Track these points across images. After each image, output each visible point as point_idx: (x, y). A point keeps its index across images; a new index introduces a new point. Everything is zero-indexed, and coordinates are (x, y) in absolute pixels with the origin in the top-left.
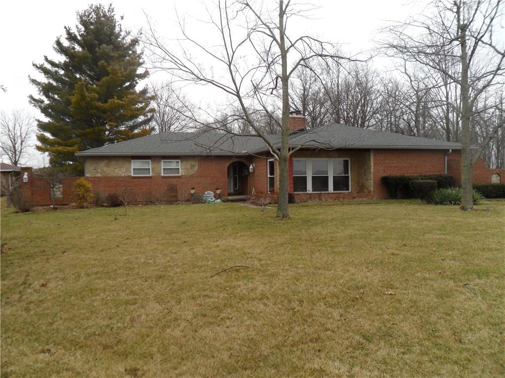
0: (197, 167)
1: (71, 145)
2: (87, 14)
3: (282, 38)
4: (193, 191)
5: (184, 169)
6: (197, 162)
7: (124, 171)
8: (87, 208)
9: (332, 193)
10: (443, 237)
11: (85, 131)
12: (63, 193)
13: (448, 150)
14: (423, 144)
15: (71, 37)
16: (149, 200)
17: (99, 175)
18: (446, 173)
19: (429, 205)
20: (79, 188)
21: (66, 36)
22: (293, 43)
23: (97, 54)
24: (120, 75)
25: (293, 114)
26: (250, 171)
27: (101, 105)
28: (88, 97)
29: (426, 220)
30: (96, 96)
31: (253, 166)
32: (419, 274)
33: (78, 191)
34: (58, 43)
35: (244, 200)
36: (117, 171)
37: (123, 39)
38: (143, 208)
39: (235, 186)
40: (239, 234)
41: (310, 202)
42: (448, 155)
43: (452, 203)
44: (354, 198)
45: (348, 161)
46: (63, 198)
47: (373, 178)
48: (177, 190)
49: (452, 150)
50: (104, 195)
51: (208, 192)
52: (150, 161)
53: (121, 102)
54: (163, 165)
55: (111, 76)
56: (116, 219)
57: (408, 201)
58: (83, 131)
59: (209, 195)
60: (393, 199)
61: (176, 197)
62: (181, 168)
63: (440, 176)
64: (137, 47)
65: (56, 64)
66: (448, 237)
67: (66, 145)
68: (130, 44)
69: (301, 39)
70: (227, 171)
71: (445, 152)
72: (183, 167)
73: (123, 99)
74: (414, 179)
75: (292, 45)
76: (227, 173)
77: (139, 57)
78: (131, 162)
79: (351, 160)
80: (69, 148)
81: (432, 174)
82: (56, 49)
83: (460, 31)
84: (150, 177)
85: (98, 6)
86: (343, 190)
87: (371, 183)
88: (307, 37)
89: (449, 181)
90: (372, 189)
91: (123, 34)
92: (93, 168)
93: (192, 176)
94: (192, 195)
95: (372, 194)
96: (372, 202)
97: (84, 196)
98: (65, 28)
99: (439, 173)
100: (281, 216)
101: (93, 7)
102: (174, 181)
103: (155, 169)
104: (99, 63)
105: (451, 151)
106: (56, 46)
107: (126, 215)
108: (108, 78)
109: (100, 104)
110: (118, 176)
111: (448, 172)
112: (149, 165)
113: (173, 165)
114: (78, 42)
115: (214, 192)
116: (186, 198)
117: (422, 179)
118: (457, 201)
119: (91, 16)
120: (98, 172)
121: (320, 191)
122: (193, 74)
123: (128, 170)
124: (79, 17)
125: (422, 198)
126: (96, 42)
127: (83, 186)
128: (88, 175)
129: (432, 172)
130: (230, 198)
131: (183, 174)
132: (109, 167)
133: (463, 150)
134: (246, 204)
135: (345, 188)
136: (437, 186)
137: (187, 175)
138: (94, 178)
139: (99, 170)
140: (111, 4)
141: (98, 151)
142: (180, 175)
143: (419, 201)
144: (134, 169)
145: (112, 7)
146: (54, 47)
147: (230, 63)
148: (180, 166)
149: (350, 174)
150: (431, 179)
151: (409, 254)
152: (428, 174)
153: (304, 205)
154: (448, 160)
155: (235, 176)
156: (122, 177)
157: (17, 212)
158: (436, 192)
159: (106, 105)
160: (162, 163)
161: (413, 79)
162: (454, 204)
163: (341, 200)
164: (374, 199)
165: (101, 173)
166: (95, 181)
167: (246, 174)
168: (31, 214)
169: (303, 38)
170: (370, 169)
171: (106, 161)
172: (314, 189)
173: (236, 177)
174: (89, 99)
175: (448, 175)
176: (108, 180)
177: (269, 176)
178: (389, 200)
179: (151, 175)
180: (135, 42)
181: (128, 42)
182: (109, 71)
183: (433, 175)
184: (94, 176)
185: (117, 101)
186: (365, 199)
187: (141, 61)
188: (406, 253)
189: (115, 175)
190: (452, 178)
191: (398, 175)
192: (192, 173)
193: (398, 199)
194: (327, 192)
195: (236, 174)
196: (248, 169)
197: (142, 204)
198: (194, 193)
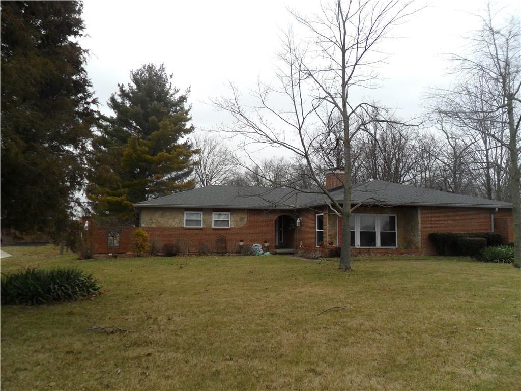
0: (246, 220)
1: (119, 196)
2: (140, 73)
3: (344, 106)
4: (241, 244)
5: (233, 221)
6: (246, 215)
7: (178, 222)
8: (143, 256)
9: (379, 249)
10: (508, 290)
11: (133, 182)
12: (119, 242)
13: (494, 209)
14: (469, 202)
15: (124, 94)
16: (202, 251)
17: (153, 225)
18: (493, 231)
19: (479, 263)
20: (138, 237)
21: (119, 93)
22: (353, 110)
23: (149, 110)
24: (170, 130)
25: (337, 170)
26: (297, 225)
27: (151, 157)
28: (139, 150)
29: (484, 275)
30: (147, 149)
31: (300, 220)
32: (498, 317)
33: (137, 240)
34: (113, 99)
35: (292, 254)
36: (170, 221)
37: (172, 96)
38: (198, 258)
39: (280, 239)
40: (313, 283)
41: (360, 257)
42: (494, 214)
43: (502, 261)
44: (403, 254)
45: (394, 217)
46: (119, 247)
47: (420, 235)
48: (226, 242)
49: (499, 209)
50: (160, 245)
51: (256, 244)
52: (202, 213)
53: (169, 155)
54: (215, 217)
55: (161, 130)
56: (181, 268)
57: (456, 258)
58: (130, 182)
59: (258, 247)
60: (441, 255)
61: (225, 248)
62: (230, 221)
63: (488, 234)
64: (184, 103)
65: (108, 119)
66: (512, 290)
67: (114, 195)
68: (177, 101)
69: (360, 106)
70: (274, 224)
71: (491, 210)
72: (233, 220)
73: (172, 152)
74: (461, 236)
75: (353, 112)
76: (274, 227)
77: (187, 113)
78: (183, 214)
79: (397, 216)
80: (117, 198)
81: (478, 231)
82: (110, 104)
83: (506, 99)
84: (201, 229)
85: (151, 66)
86: (391, 246)
87: (419, 240)
88: (365, 104)
89: (496, 240)
90: (420, 245)
91: (171, 92)
92: (149, 219)
93: (241, 229)
94: (241, 247)
95: (420, 250)
96: (421, 258)
97: (142, 245)
98: (119, 85)
99: (486, 231)
100: (344, 268)
101: (146, 67)
102: (224, 233)
103: (206, 221)
104: (150, 119)
105: (497, 209)
106: (110, 102)
107: (187, 264)
108: (158, 132)
109: (149, 157)
110: (172, 226)
111: (494, 231)
112: (200, 217)
113: (223, 217)
114: (130, 99)
115: (262, 246)
116: (235, 250)
117: (469, 237)
118: (507, 259)
119: (143, 75)
120: (153, 223)
121: (369, 246)
122: (267, 137)
123: (181, 221)
124: (132, 75)
125: (472, 255)
126: (148, 99)
127: (142, 235)
128: (143, 225)
129: (479, 230)
130: (278, 251)
131: (233, 226)
132: (163, 218)
133: (514, 210)
134: (295, 258)
135: (393, 244)
136: (486, 244)
137: (237, 227)
138: (149, 228)
139: (154, 221)
140: (163, 65)
141: (153, 203)
142: (230, 227)
143: (469, 258)
144: (186, 220)
145: (164, 66)
146: (108, 103)
147: (300, 128)
148: (230, 218)
149: (396, 231)
150: (478, 237)
151: (482, 302)
152: (475, 231)
153: (355, 259)
154: (494, 219)
155: (281, 229)
156: (175, 228)
157: (79, 259)
158: (486, 250)
159: (155, 158)
160: (213, 215)
161: (450, 136)
162: (505, 262)
163: (390, 255)
164: (422, 255)
165: (155, 223)
166: (150, 230)
167: (293, 227)
168: (93, 261)
169: (362, 105)
170: (418, 225)
171: (160, 212)
172: (362, 244)
173: (281, 231)
174: (140, 152)
175: (495, 233)
176: (162, 230)
177: (317, 230)
178: (437, 257)
179: (202, 226)
180: (183, 99)
181: (176, 99)
182: (160, 126)
183: (481, 233)
184: (149, 226)
185: (166, 154)
186: (413, 255)
187: (189, 116)
188: (478, 301)
189: (169, 225)
190: (499, 236)
191: (446, 232)
192: (241, 225)
193: (446, 256)
194: (375, 247)
195: (281, 227)
196: (295, 223)
197: (196, 255)
198: (243, 245)
